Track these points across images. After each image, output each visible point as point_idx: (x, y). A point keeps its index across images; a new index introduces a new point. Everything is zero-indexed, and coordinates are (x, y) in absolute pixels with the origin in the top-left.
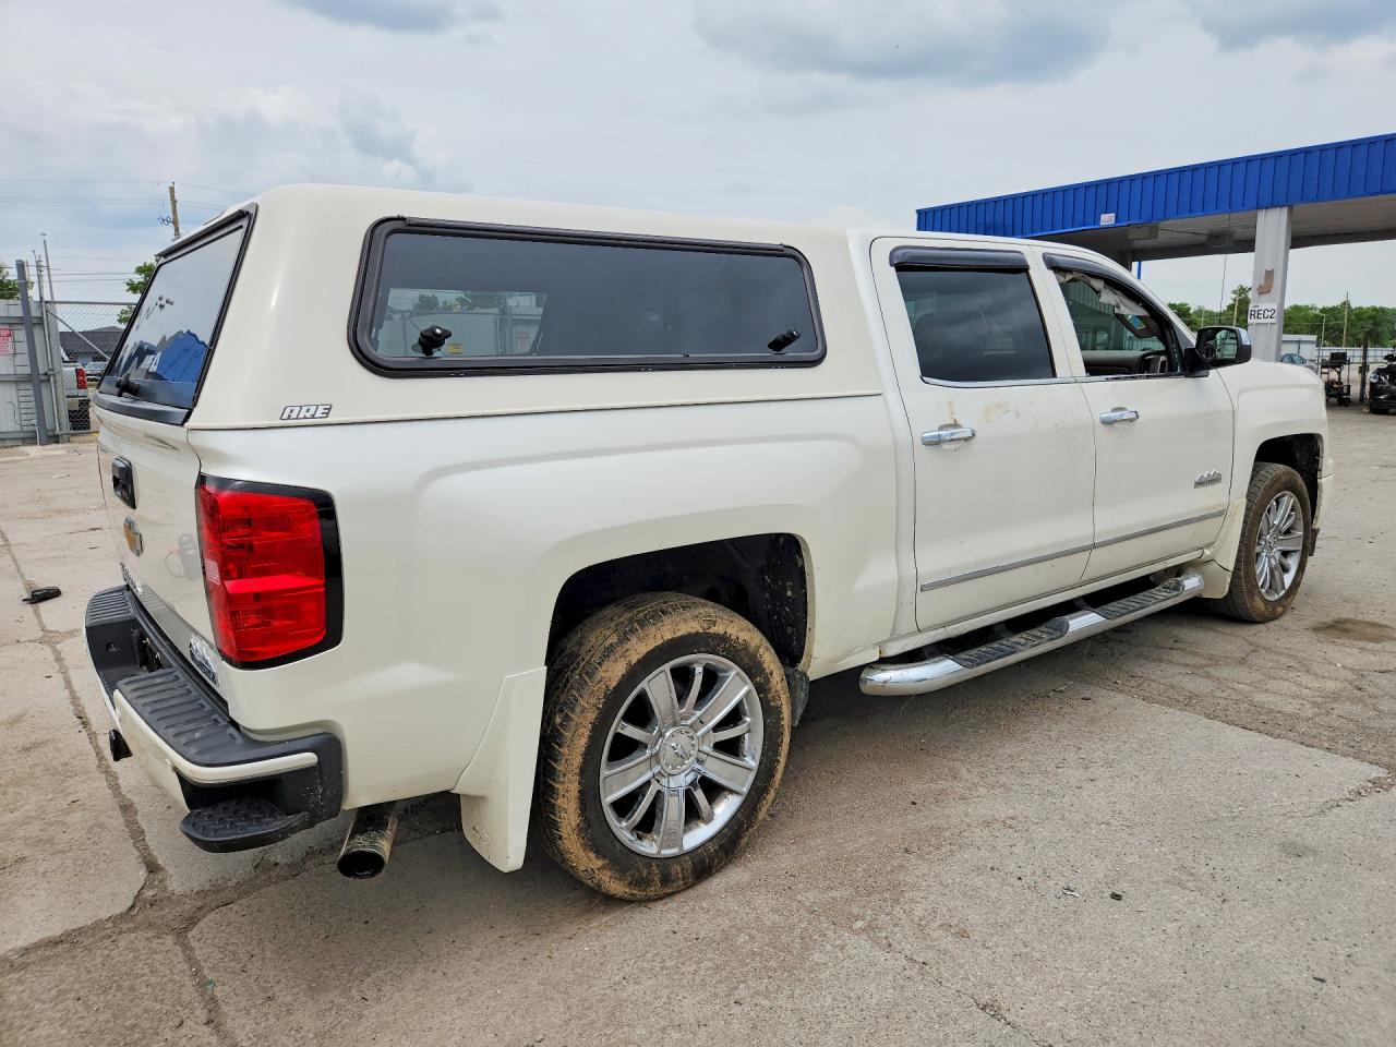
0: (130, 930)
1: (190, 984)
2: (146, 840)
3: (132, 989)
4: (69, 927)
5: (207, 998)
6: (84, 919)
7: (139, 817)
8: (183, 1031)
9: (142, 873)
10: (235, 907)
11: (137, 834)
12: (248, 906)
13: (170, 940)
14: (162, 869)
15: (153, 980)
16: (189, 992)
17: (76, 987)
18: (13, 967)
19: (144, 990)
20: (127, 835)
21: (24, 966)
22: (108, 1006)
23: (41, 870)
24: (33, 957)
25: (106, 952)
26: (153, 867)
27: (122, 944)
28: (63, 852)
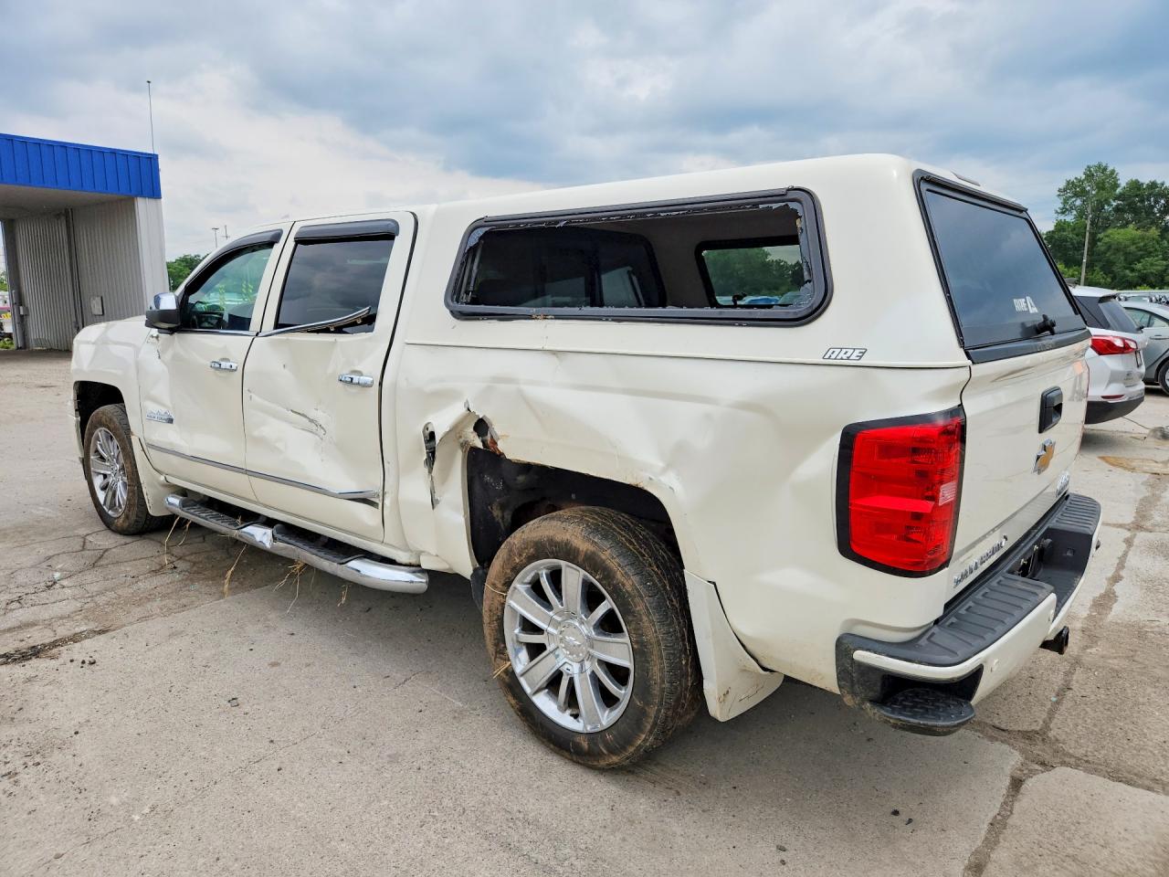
0: (1071, 756)
1: (1062, 708)
2: (997, 811)
3: (1095, 725)
4: (1111, 783)
5: (1060, 697)
6: (1098, 782)
7: (979, 843)
8: (1085, 694)
9: (1029, 784)
10: (996, 722)
11: (998, 826)
12: (988, 717)
13: (1051, 734)
14: (1012, 777)
15: (1080, 721)
16: (1067, 704)
17: (1127, 747)
18: (1164, 785)
19: (1089, 721)
20: (1008, 831)
21: (1155, 780)
22: (1114, 726)
23: (1106, 852)
24: (1147, 782)
25: (1096, 753)
26: (1017, 784)
27: (1082, 751)
28: (1074, 858)
